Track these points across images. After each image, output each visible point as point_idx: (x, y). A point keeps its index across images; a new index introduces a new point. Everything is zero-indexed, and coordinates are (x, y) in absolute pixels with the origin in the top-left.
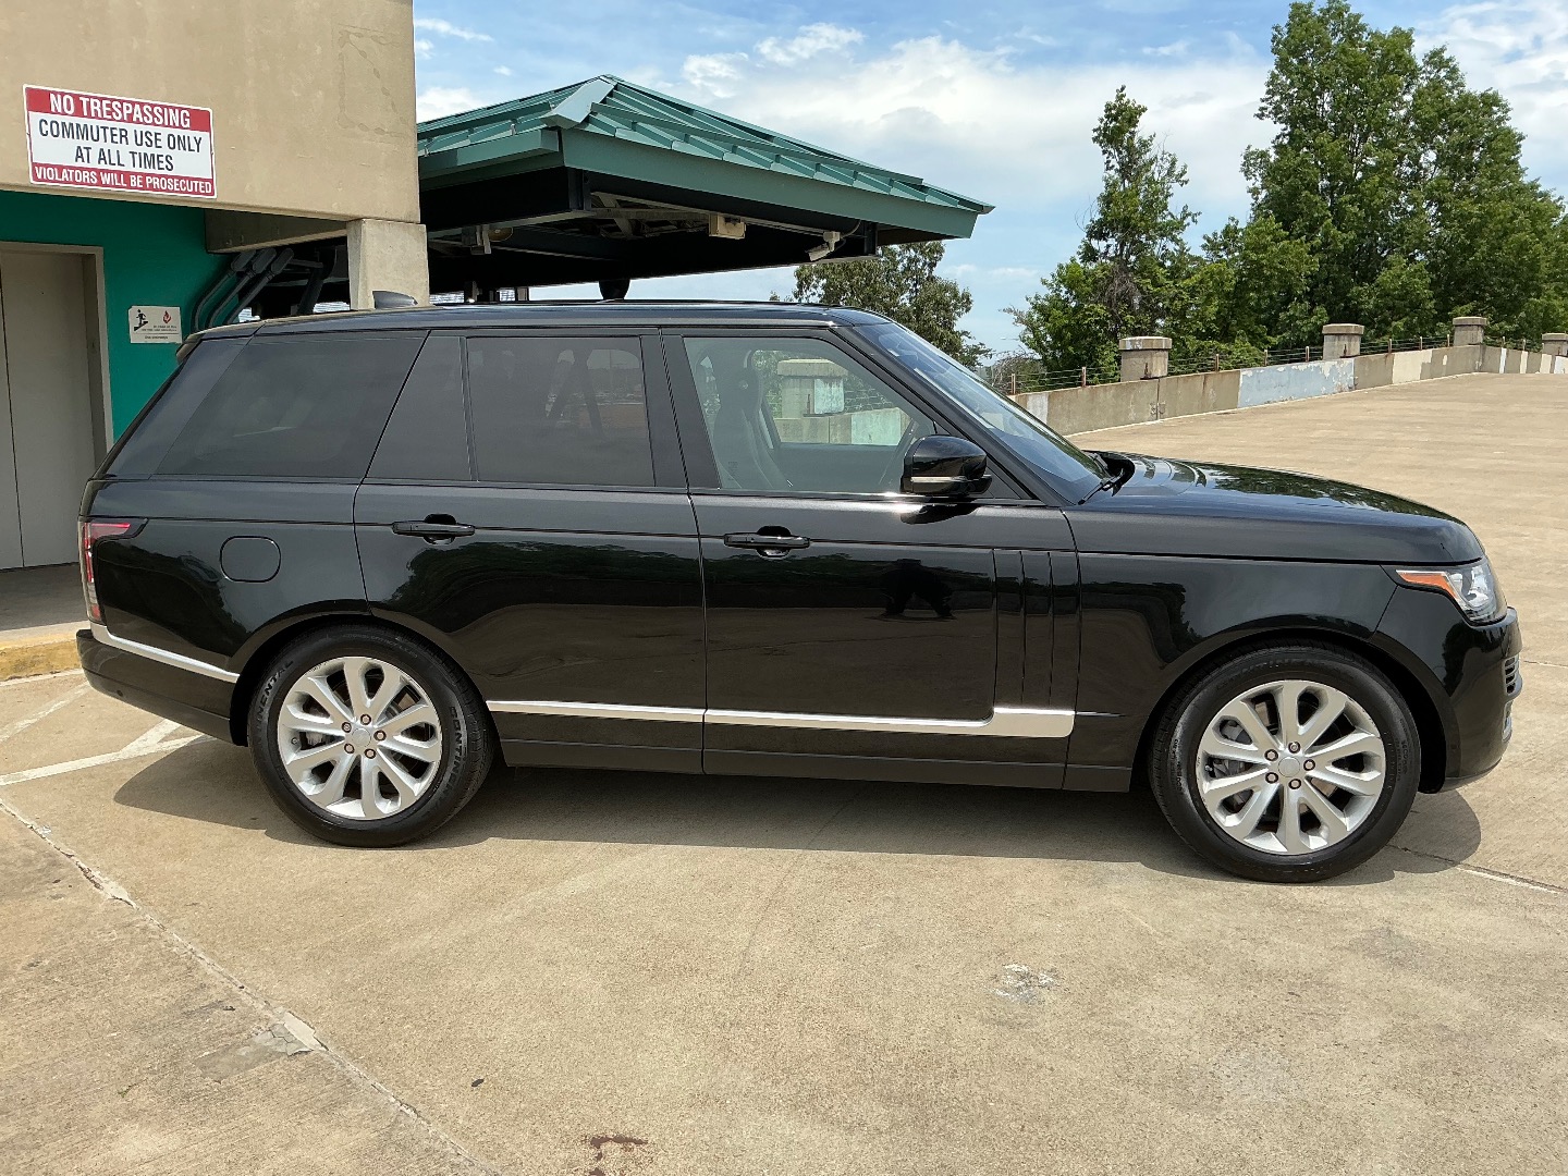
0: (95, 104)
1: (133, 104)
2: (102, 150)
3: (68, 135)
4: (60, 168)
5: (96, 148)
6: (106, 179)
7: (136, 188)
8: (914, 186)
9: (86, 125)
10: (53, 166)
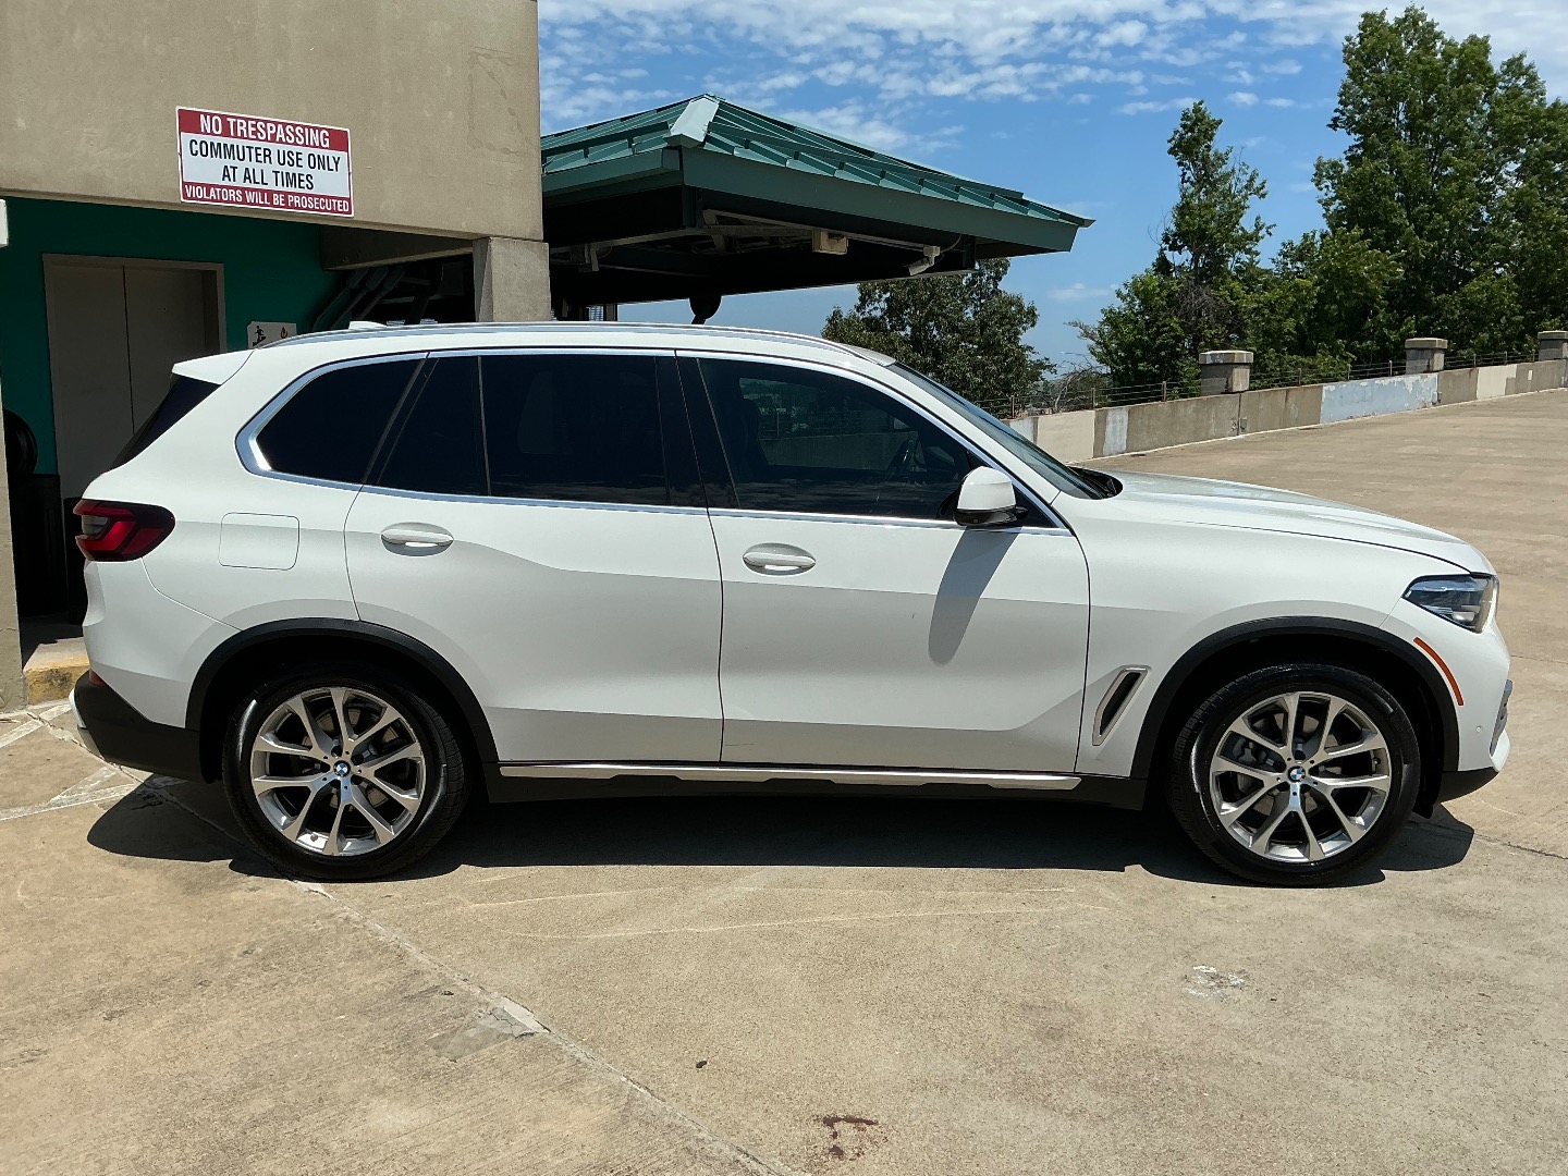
0: (241, 124)
1: (276, 124)
2: (247, 169)
3: (216, 154)
4: (209, 187)
5: (241, 166)
6: (250, 197)
7: (279, 206)
8: (1015, 200)
9: (232, 146)
10: (202, 185)
